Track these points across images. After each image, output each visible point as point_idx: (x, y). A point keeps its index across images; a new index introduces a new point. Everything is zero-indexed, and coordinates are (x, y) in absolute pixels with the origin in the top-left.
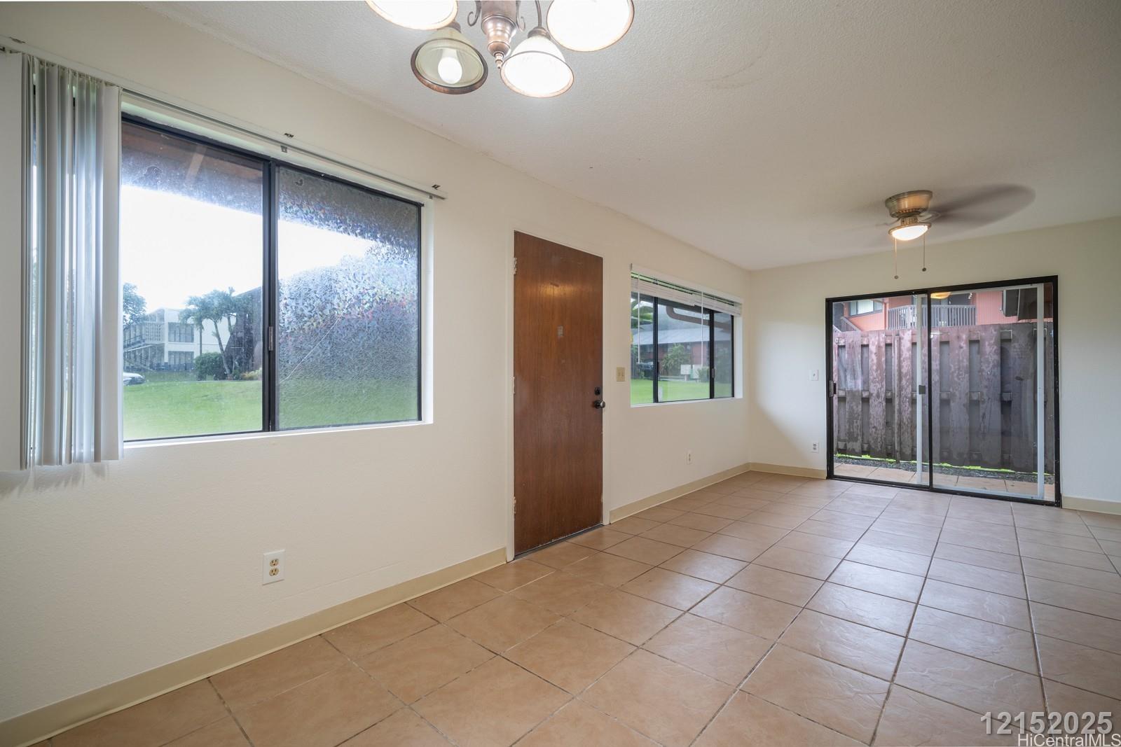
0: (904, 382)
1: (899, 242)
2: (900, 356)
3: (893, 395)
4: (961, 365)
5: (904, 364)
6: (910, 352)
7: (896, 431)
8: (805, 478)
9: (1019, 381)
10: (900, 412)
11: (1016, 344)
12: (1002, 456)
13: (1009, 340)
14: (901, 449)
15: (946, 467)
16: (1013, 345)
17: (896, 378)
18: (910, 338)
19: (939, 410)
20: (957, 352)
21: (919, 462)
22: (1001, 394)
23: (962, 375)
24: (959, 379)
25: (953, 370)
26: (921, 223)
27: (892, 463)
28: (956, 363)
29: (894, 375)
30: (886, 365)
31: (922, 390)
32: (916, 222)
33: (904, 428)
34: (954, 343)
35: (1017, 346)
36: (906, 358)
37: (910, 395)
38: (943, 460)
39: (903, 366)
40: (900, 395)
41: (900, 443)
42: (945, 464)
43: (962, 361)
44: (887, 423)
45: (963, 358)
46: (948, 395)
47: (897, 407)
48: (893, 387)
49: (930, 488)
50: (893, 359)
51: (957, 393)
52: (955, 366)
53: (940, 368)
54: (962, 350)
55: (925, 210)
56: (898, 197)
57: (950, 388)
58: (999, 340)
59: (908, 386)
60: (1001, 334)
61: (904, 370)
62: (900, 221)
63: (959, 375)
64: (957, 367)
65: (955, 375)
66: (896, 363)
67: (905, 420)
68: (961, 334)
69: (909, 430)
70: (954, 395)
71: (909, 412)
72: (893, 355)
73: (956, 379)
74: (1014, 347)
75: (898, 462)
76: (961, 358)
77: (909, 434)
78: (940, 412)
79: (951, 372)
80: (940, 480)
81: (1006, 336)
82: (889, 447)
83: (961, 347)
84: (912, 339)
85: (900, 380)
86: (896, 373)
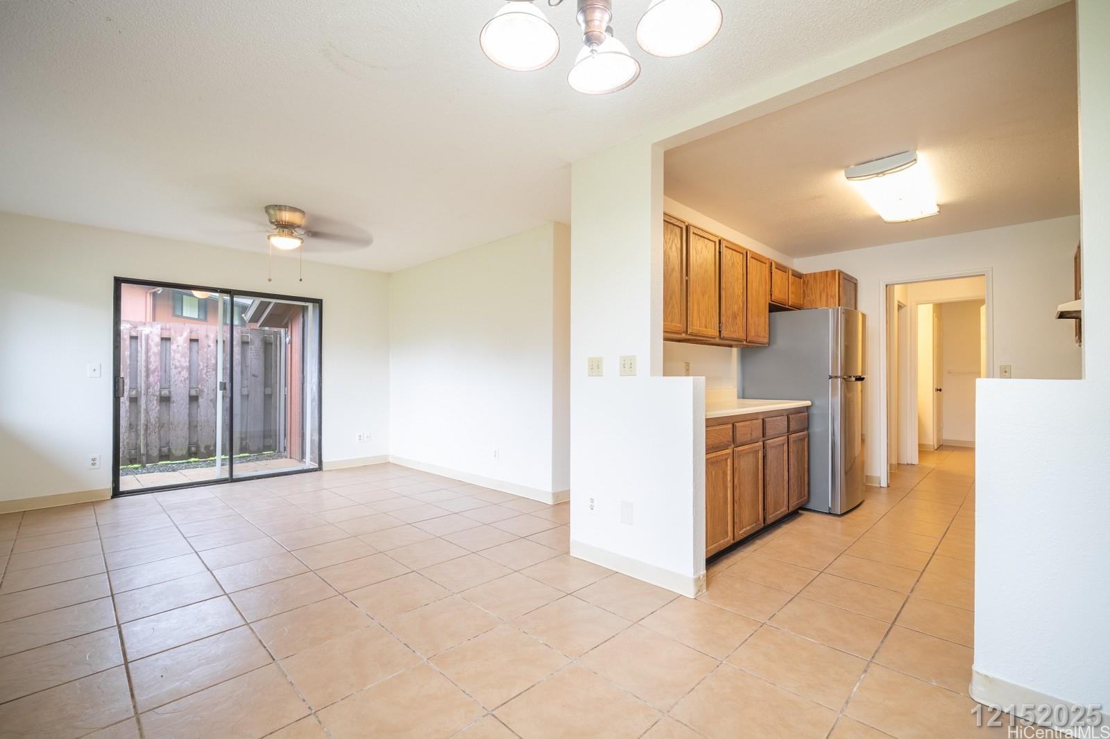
0: (151, 379)
1: (274, 248)
2: (147, 351)
3: (139, 393)
4: (209, 363)
5: (152, 359)
6: (159, 348)
7: (142, 432)
8: (85, 503)
9: (254, 378)
10: (147, 412)
11: (253, 347)
12: (241, 443)
13: (248, 343)
14: (147, 451)
15: (194, 462)
16: (250, 347)
17: (144, 374)
18: (159, 333)
19: (188, 406)
20: (205, 350)
21: (219, 457)
22: (241, 389)
23: (209, 372)
24: (207, 376)
25: (201, 367)
26: (296, 237)
27: (137, 468)
28: (205, 361)
29: (141, 371)
30: (130, 361)
31: (223, 387)
32: (292, 235)
33: (151, 429)
34: (203, 341)
35: (253, 349)
36: (154, 354)
37: (158, 393)
38: (243, 450)
39: (151, 362)
40: (147, 393)
41: (147, 445)
42: (193, 460)
43: (211, 360)
44: (130, 425)
45: (211, 356)
46: (196, 391)
47: (143, 406)
48: (139, 385)
49: (231, 480)
50: (139, 354)
51: (205, 390)
52: (203, 363)
53: (190, 366)
54: (210, 348)
55: (299, 227)
56: (280, 208)
57: (198, 385)
58: (240, 343)
59: (156, 384)
60: (242, 336)
61: (152, 367)
62: (277, 230)
63: (207, 372)
64: (205, 364)
65: (204, 371)
66: (144, 358)
67: (152, 420)
68: (209, 334)
69: (157, 430)
70: (202, 391)
71: (156, 411)
72: (139, 349)
73: (204, 376)
74: (251, 349)
75: (144, 466)
76: (209, 356)
77: (157, 434)
78: (189, 408)
79: (200, 368)
80: (241, 470)
81: (245, 340)
82: (133, 452)
83: (209, 346)
84: (161, 334)
85: (147, 376)
86: (143, 370)
